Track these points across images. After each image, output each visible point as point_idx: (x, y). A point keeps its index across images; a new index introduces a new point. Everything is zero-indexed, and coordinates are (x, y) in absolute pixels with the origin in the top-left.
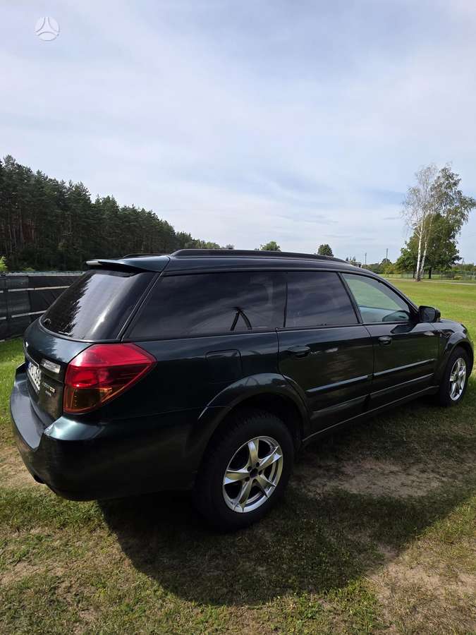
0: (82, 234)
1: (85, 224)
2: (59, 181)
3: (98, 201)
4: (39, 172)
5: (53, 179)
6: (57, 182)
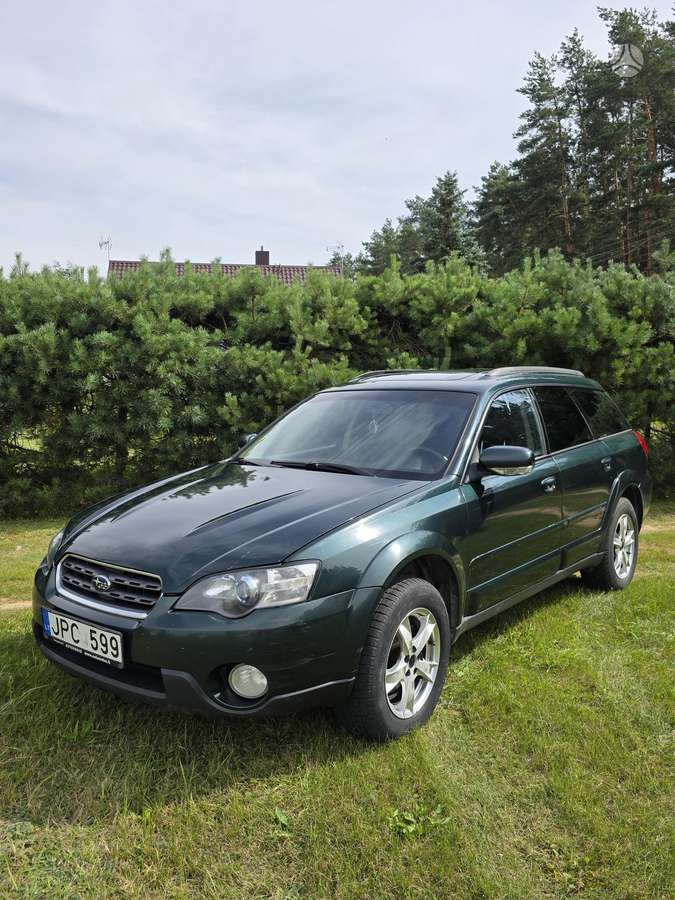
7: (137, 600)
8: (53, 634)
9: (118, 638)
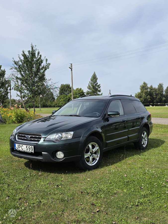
7: (36, 140)
8: (17, 149)
9: (33, 147)
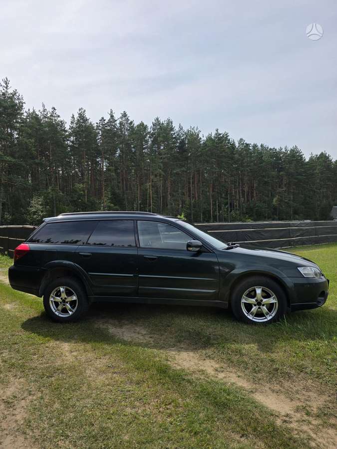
0: (294, 189)
1: (296, 181)
2: (278, 148)
3: (311, 159)
4: (262, 146)
5: (272, 148)
6: (276, 150)
